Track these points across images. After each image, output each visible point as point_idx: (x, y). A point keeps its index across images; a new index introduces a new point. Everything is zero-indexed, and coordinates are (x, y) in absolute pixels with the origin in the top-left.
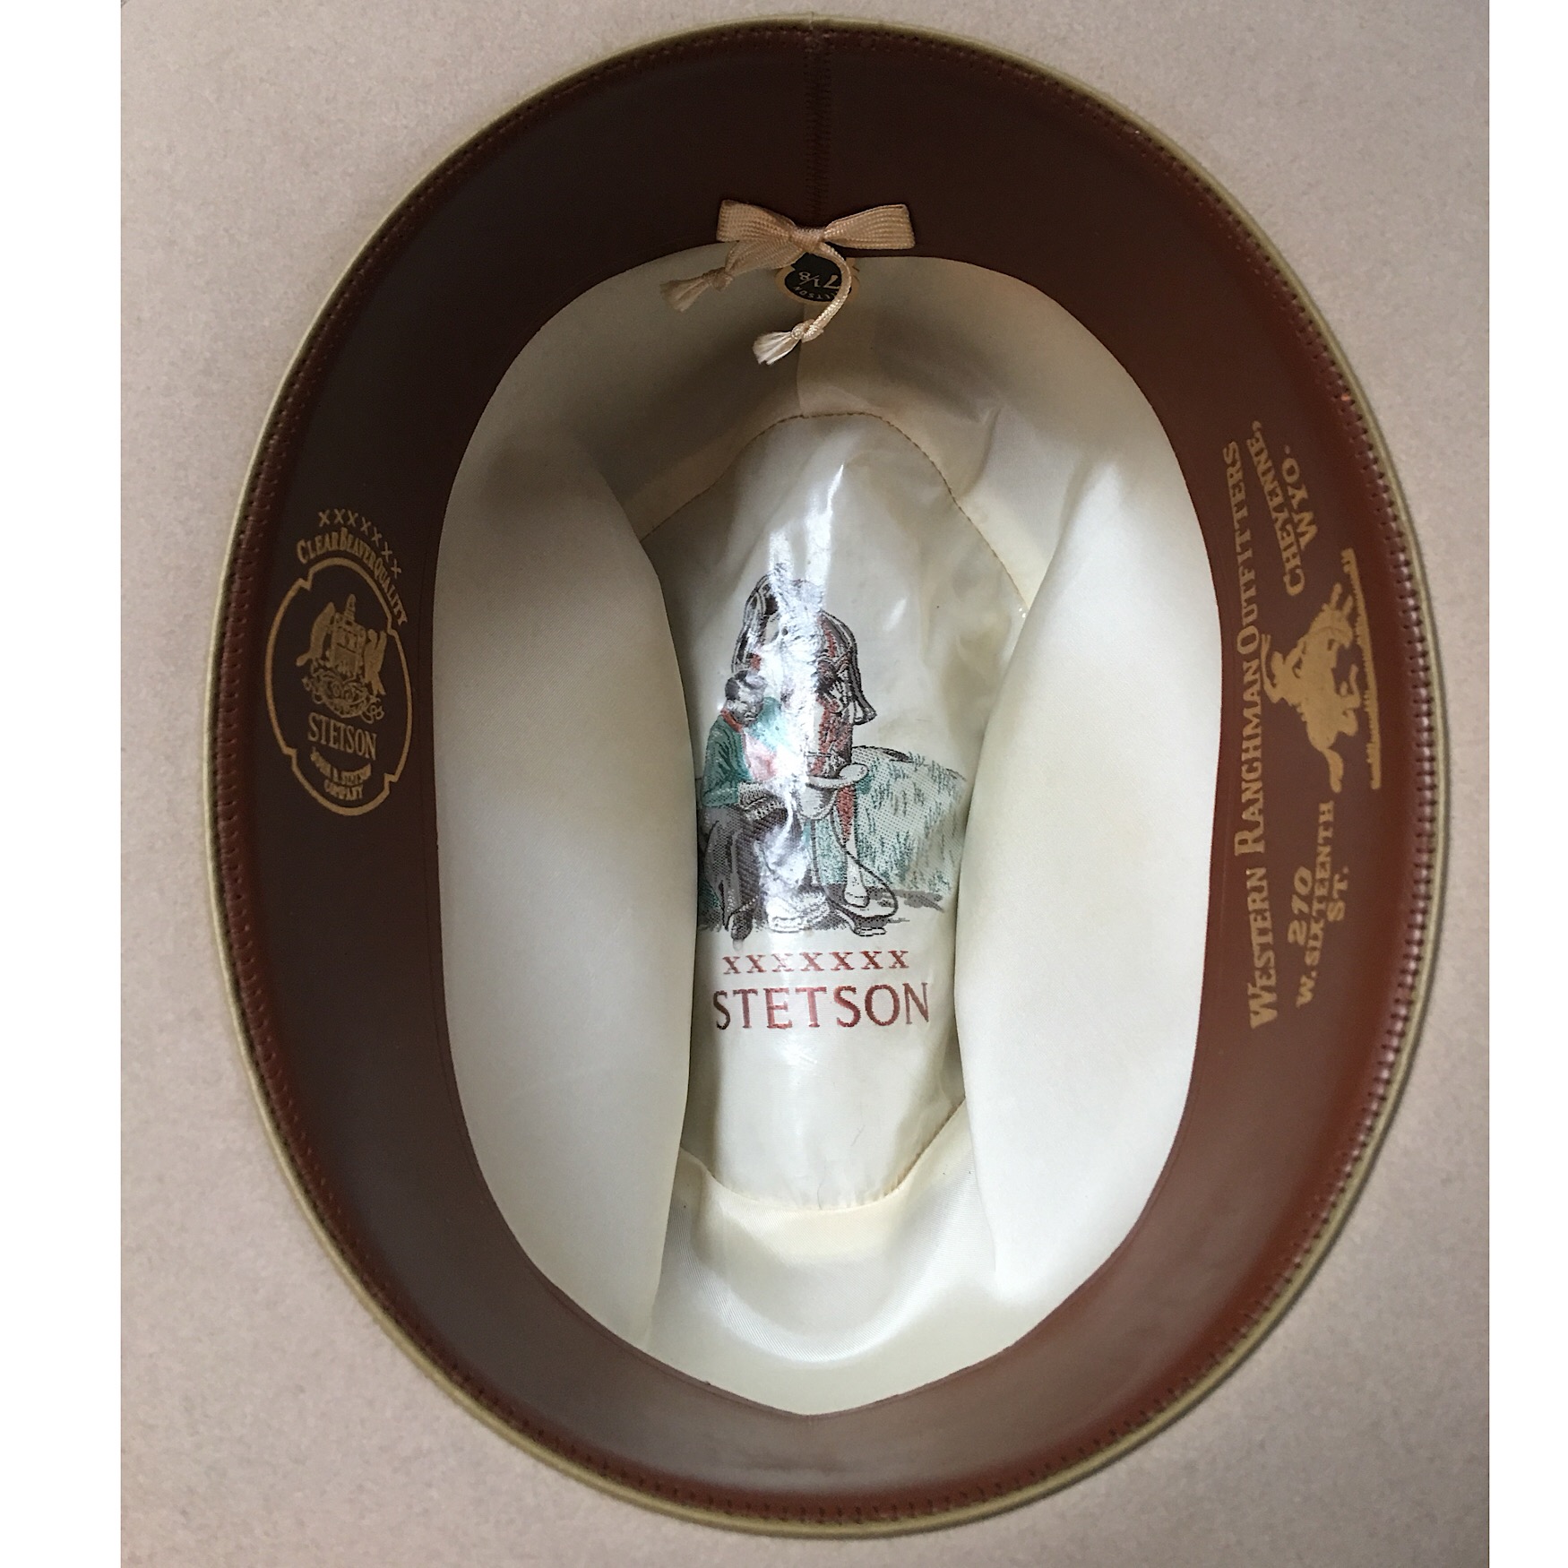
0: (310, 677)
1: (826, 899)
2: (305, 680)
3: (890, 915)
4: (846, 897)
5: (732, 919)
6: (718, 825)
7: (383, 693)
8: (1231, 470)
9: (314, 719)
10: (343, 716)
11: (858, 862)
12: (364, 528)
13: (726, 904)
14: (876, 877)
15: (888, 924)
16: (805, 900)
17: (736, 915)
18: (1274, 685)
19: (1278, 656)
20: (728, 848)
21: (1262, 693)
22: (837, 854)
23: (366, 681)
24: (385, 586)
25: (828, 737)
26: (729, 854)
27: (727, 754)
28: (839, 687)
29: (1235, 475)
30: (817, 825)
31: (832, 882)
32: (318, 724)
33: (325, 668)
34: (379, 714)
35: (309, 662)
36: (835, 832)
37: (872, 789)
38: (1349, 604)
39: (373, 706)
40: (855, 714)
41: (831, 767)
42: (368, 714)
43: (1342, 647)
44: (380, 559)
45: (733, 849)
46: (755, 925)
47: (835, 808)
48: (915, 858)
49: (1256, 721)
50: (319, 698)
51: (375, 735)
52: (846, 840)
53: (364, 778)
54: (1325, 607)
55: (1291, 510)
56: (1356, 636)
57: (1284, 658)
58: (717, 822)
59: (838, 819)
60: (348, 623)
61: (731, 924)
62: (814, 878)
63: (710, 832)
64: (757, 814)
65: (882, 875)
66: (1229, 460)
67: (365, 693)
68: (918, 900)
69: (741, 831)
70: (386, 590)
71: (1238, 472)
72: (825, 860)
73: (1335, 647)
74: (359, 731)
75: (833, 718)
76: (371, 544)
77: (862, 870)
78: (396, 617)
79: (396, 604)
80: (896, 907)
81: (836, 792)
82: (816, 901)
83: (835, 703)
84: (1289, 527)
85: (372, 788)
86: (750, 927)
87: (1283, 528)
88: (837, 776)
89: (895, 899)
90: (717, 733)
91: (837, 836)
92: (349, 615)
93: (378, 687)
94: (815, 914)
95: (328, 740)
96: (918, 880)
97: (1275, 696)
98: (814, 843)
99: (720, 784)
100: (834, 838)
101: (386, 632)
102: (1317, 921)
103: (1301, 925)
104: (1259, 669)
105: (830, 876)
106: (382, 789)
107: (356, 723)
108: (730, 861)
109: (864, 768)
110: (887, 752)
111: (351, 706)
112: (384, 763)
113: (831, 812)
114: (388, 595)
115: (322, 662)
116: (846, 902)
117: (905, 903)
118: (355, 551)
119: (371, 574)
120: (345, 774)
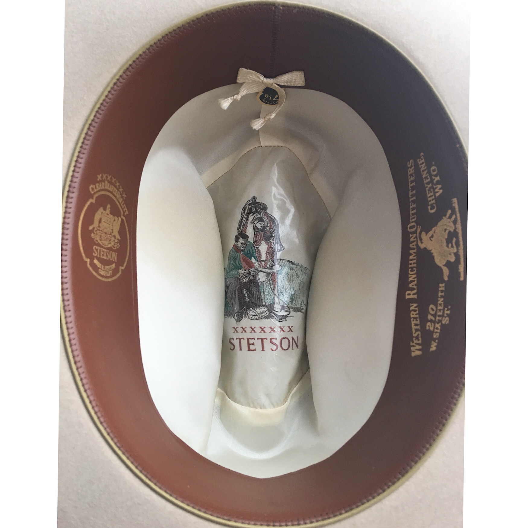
0: (94, 233)
1: (268, 309)
2: (92, 235)
3: (288, 315)
4: (275, 309)
5: (236, 315)
6: (232, 283)
7: (119, 238)
8: (410, 169)
9: (95, 248)
10: (105, 247)
11: (278, 297)
12: (113, 181)
13: (234, 310)
14: (284, 302)
15: (287, 318)
16: (261, 309)
17: (237, 314)
18: (422, 243)
19: (423, 234)
20: (235, 291)
21: (417, 245)
22: (271, 294)
23: (113, 234)
24: (120, 202)
25: (269, 256)
26: (235, 293)
27: (235, 260)
28: (273, 239)
29: (411, 171)
30: (265, 285)
31: (270, 304)
32: (97, 250)
33: (99, 230)
34: (118, 246)
35: (94, 228)
36: (271, 287)
37: (283, 273)
38: (454, 217)
39: (116, 243)
40: (278, 248)
41: (269, 265)
42: (115, 246)
43: (450, 232)
44: (119, 192)
45: (237, 292)
46: (244, 317)
47: (271, 279)
48: (296, 296)
49: (414, 254)
50: (97, 241)
51: (116, 253)
52: (274, 290)
53: (113, 268)
54: (444, 217)
55: (433, 184)
56: (456, 228)
57: (426, 234)
58: (231, 282)
59: (272, 283)
60: (108, 214)
61: (235, 316)
62: (264, 302)
63: (229, 285)
64: (245, 280)
65: (286, 302)
66: (409, 166)
67: (113, 239)
68: (296, 310)
69: (239, 286)
70: (121, 203)
71: (413, 170)
72: (267, 297)
73: (447, 232)
74: (111, 252)
75: (270, 249)
76: (116, 187)
77: (280, 300)
78: (124, 212)
79: (124, 208)
80: (290, 312)
81: (271, 274)
82: (264, 310)
83: (271, 244)
84: (432, 190)
85: (115, 272)
86: (242, 318)
87: (429, 190)
88: (271, 269)
89: (289, 310)
90: (232, 253)
91: (271, 288)
92: (108, 211)
93: (118, 237)
94: (264, 314)
95: (100, 255)
96: (297, 303)
97: (422, 246)
98: (264, 291)
99: (232, 270)
100: (270, 289)
101: (121, 217)
102: (438, 323)
103: (431, 324)
104: (416, 237)
105: (269, 302)
106: (119, 271)
107: (110, 249)
108: (235, 295)
109: (281, 266)
110: (288, 261)
111: (108, 243)
112: (119, 263)
113: (269, 281)
114: (122, 205)
115: (98, 228)
116: (274, 311)
117: (293, 311)
118: (110, 189)
119: (116, 197)
120: (107, 267)
